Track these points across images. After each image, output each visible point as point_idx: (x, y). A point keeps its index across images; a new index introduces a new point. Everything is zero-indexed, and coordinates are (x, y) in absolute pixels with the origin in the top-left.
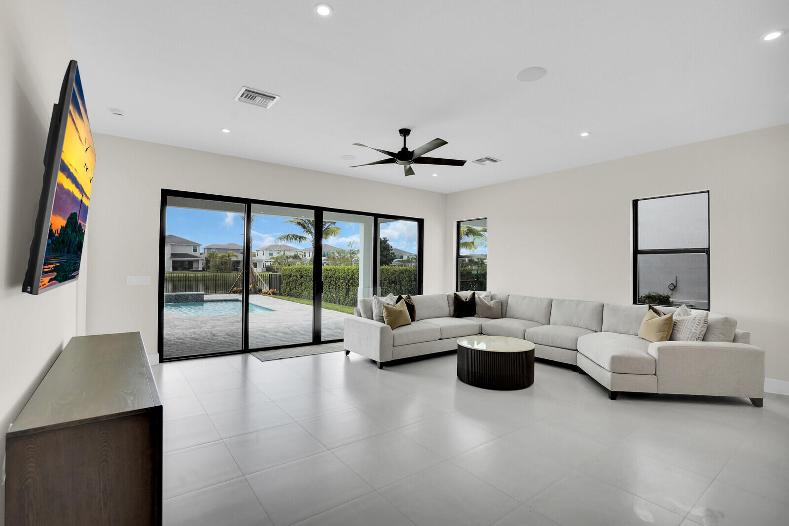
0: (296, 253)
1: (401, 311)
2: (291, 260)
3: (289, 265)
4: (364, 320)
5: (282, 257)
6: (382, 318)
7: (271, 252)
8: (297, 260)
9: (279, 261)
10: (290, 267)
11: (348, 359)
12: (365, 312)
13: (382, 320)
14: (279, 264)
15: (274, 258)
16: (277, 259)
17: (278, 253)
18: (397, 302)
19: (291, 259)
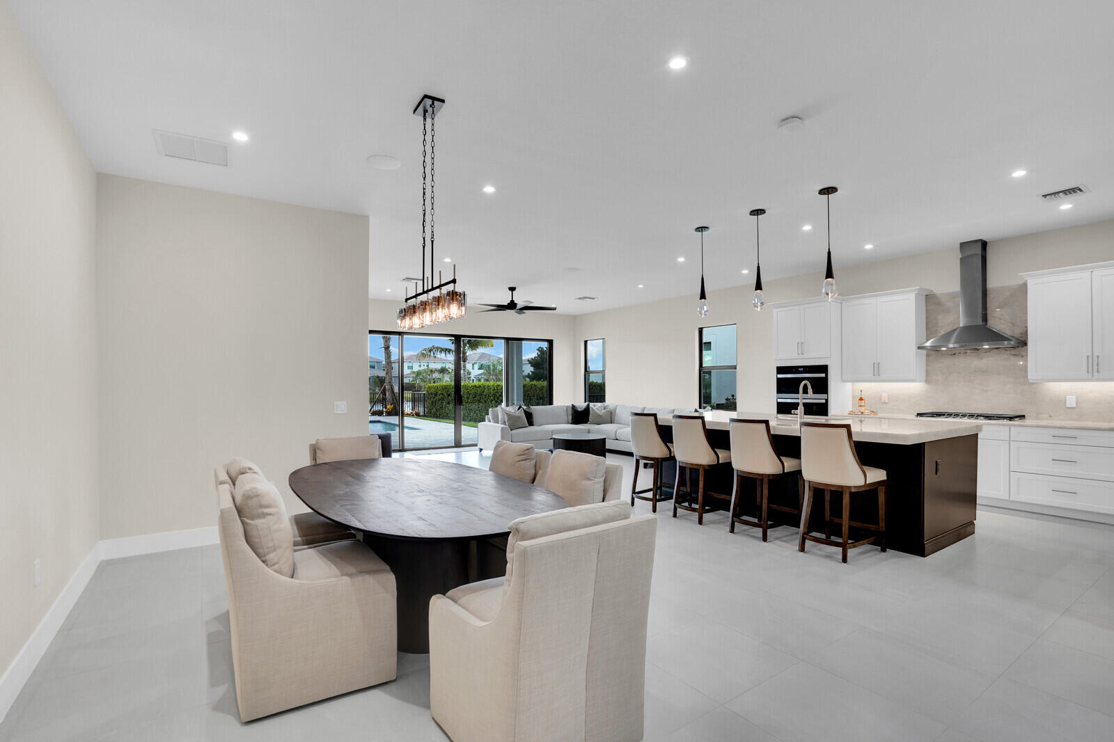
0: (444, 365)
1: (519, 417)
2: (436, 375)
3: (434, 382)
4: (492, 424)
5: (425, 371)
6: (505, 422)
7: (410, 365)
8: (445, 375)
9: (421, 377)
10: (435, 384)
11: (481, 455)
12: (493, 419)
13: (504, 423)
14: (422, 380)
15: (414, 372)
16: (418, 373)
17: (420, 366)
18: (519, 409)
19: (437, 373)
